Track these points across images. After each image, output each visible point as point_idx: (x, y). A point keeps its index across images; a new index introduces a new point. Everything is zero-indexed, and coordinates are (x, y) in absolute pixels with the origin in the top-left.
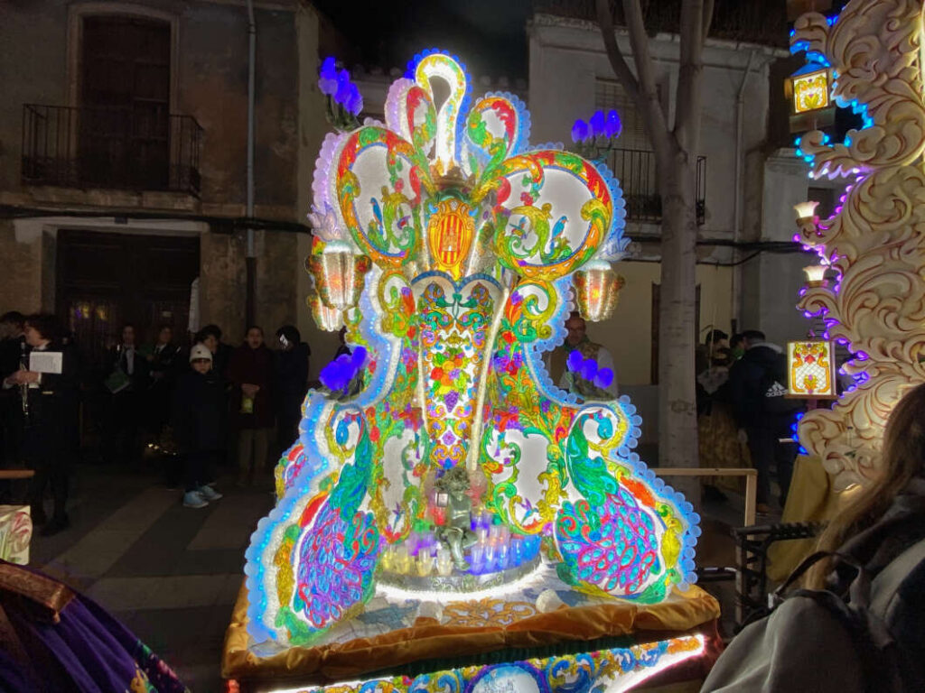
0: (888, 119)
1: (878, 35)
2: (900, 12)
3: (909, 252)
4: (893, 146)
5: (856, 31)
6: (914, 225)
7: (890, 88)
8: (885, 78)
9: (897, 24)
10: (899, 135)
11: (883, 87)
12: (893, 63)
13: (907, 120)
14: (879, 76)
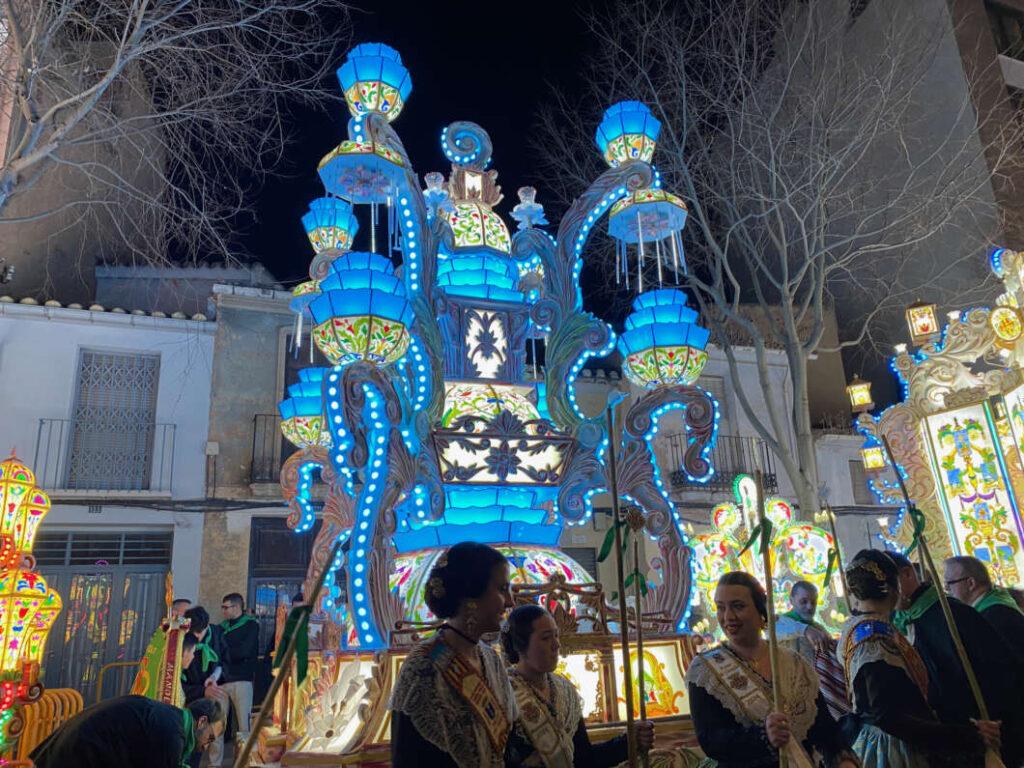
0: (915, 475)
1: (902, 431)
2: (910, 420)
3: (939, 547)
4: (920, 491)
5: (890, 427)
6: (939, 533)
7: (913, 459)
8: (909, 454)
9: (910, 427)
10: (921, 484)
11: (909, 459)
12: (912, 446)
13: (925, 477)
14: (906, 454)
